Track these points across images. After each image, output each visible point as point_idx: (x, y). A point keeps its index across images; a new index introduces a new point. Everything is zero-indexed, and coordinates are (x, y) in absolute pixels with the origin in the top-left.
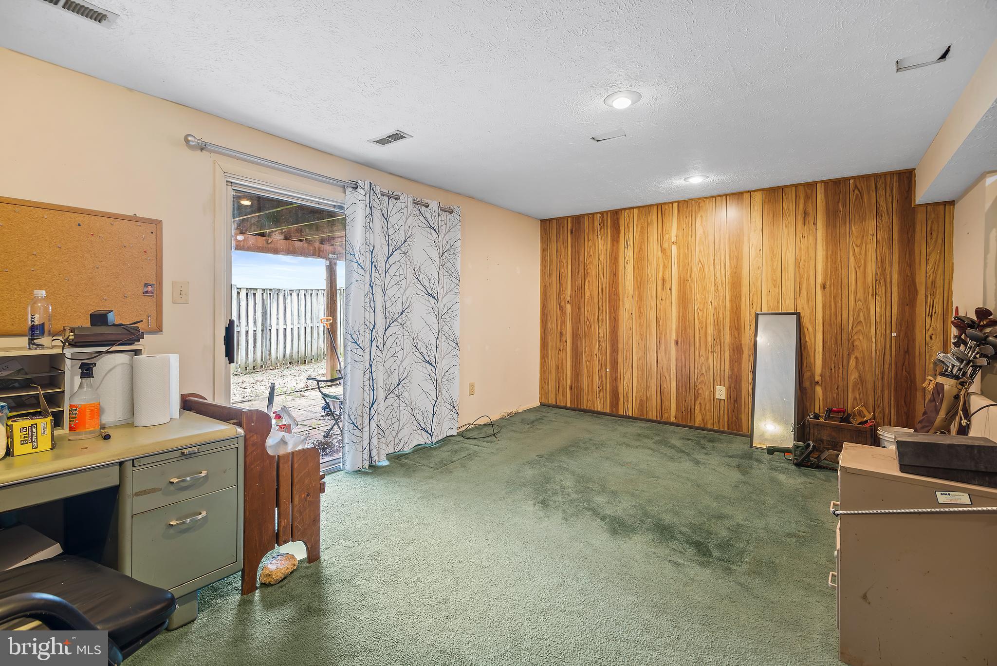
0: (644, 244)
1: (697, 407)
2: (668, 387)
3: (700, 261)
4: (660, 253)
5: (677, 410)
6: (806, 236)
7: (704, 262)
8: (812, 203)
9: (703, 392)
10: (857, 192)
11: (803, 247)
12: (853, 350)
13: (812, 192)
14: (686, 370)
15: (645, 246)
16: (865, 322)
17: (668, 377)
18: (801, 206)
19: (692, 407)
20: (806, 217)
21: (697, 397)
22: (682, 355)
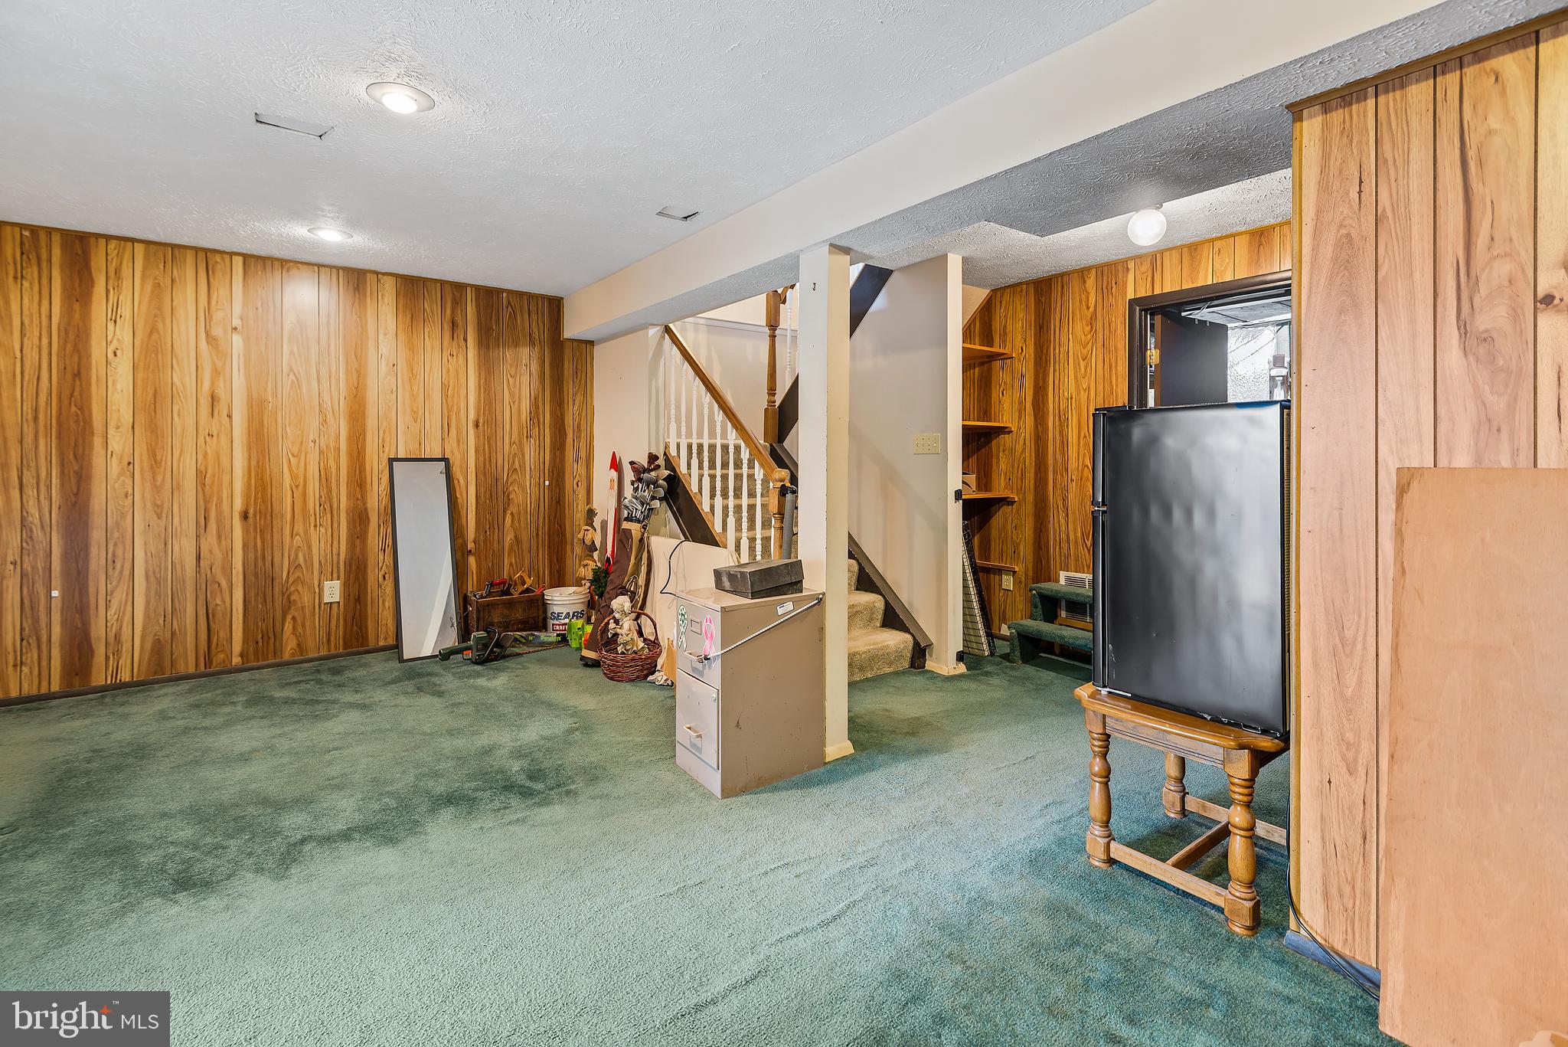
0: (163, 319)
1: (288, 626)
2: (224, 602)
3: (291, 369)
4: (203, 344)
5: (245, 640)
6: (455, 354)
7: (299, 373)
8: (462, 311)
9: (300, 598)
10: (510, 309)
11: (450, 368)
12: (509, 505)
13: (461, 295)
14: (264, 565)
15: (164, 324)
16: (521, 470)
17: (224, 584)
18: (448, 312)
19: (278, 628)
20: (455, 328)
21: (287, 607)
22: (255, 538)
